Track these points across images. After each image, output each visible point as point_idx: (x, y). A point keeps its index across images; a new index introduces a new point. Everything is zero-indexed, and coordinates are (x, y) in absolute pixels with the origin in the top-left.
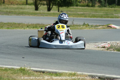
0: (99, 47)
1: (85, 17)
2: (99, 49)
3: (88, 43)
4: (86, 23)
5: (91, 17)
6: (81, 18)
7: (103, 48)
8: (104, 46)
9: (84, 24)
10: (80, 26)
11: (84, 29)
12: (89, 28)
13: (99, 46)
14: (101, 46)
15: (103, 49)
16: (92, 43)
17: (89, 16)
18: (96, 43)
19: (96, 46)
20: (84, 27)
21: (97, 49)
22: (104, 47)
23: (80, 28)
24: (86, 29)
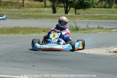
0: (110, 52)
1: (101, 19)
2: (111, 54)
3: (101, 48)
4: (100, 26)
5: (106, 19)
8: (116, 50)
9: (99, 27)
10: (94, 29)
11: (98, 33)
12: (103, 32)
13: (111, 50)
14: (113, 51)
15: (115, 54)
17: (105, 19)
18: (109, 48)
19: (108, 51)
20: (99, 30)
21: (109, 54)
23: (94, 31)
24: (100, 33)
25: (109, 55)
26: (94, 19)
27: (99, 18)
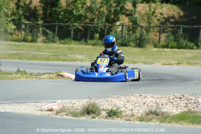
6: (14, 60)
7: (49, 112)
16: (30, 104)
22: (51, 110)
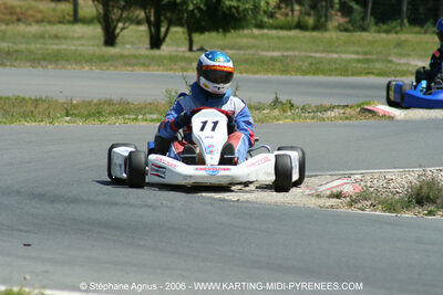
0: (318, 196)
1: (285, 71)
2: (321, 202)
4: (283, 98)
5: (305, 73)
6: (269, 76)
7: (335, 200)
8: (339, 189)
9: (276, 102)
10: (259, 108)
11: (275, 122)
12: (293, 119)
13: (321, 189)
14: (328, 193)
15: (334, 202)
17: (299, 71)
18: (312, 179)
19: (308, 192)
20: (276, 112)
21: (313, 203)
22: (338, 196)
23: (260, 115)
24: (281, 122)
25: (312, 206)
26: (257, 72)
27: (278, 65)
